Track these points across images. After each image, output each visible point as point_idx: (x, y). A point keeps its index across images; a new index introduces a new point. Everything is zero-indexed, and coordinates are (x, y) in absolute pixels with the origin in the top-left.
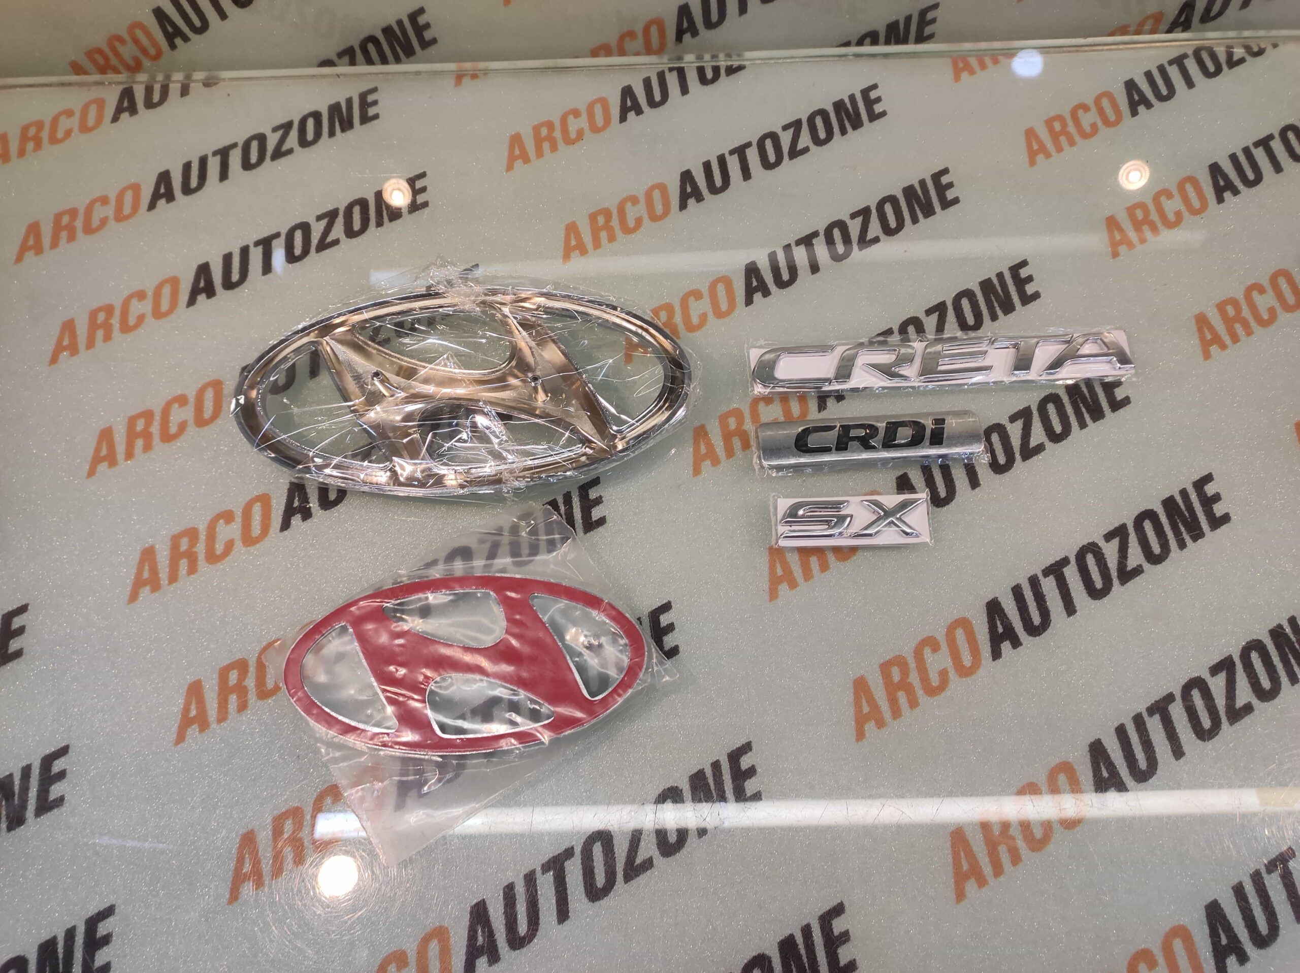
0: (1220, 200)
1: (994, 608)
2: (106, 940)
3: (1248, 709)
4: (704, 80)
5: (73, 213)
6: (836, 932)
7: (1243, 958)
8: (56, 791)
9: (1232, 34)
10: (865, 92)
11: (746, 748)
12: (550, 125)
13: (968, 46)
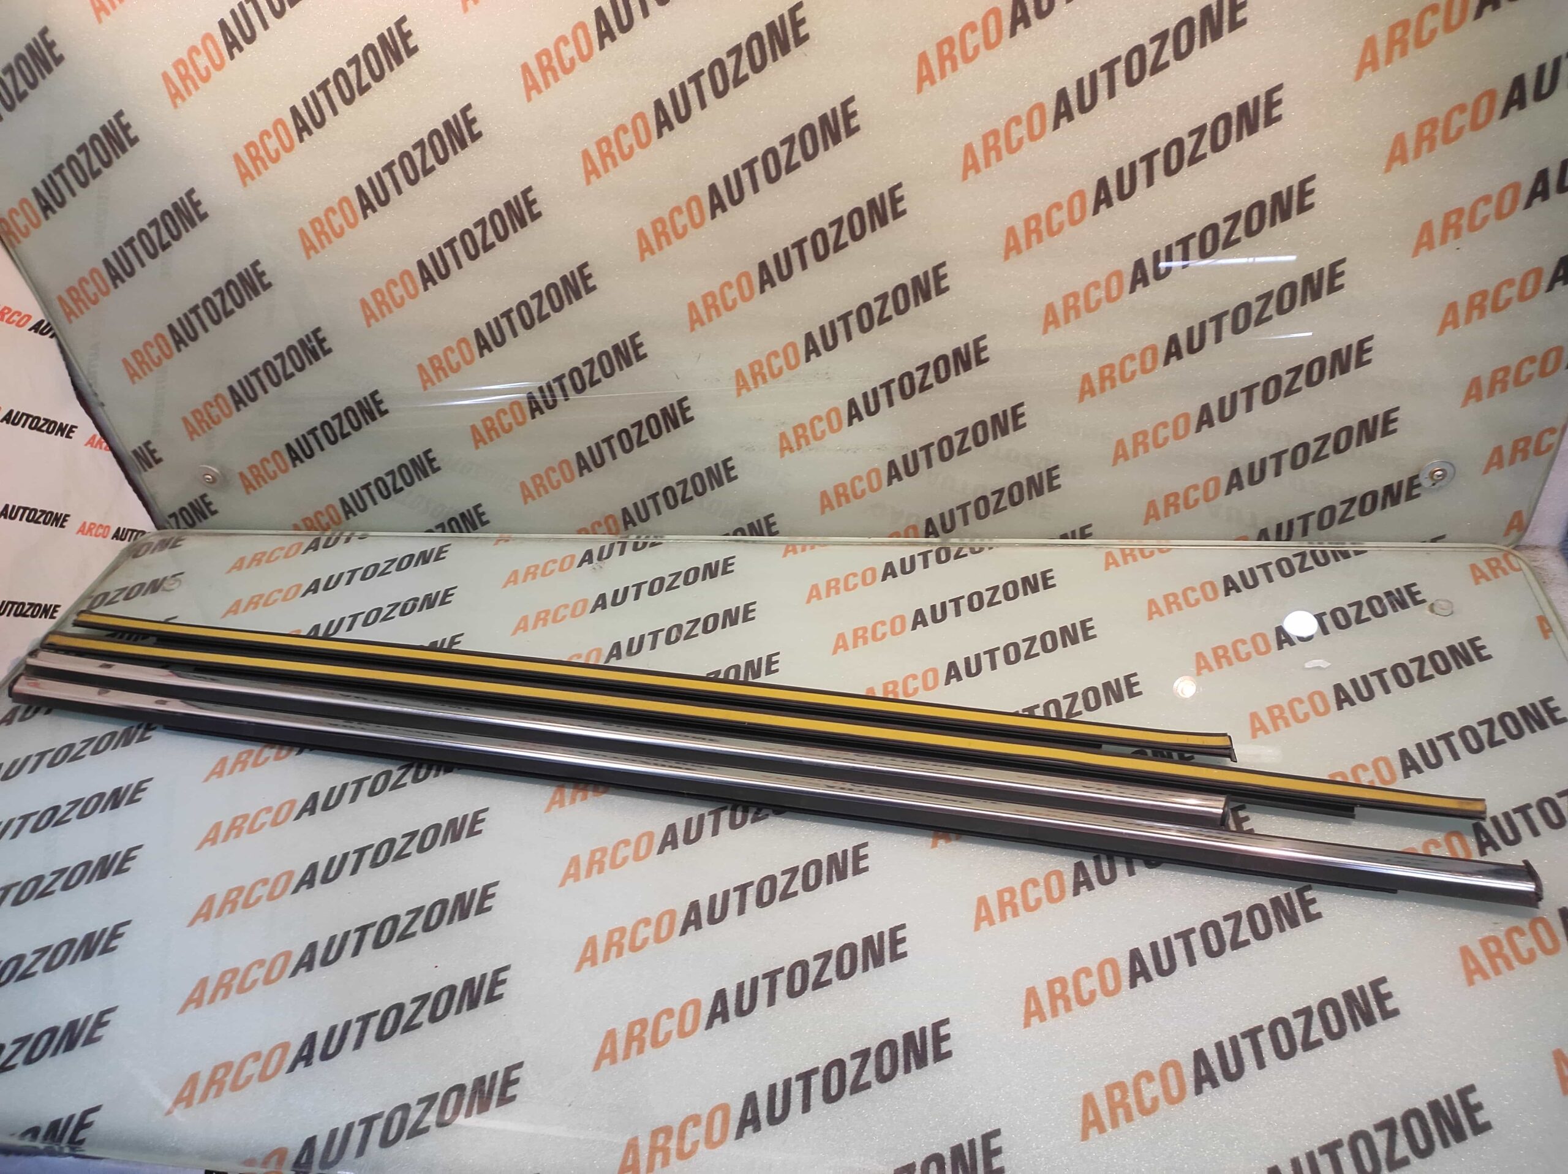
0: (914, 628)
1: (672, 828)
2: (121, 935)
3: (795, 894)
4: (635, 548)
5: (261, 596)
6: (499, 979)
7: (726, 1020)
8: (127, 865)
9: (967, 541)
10: (726, 560)
11: (496, 884)
12: (537, 567)
13: (801, 539)
